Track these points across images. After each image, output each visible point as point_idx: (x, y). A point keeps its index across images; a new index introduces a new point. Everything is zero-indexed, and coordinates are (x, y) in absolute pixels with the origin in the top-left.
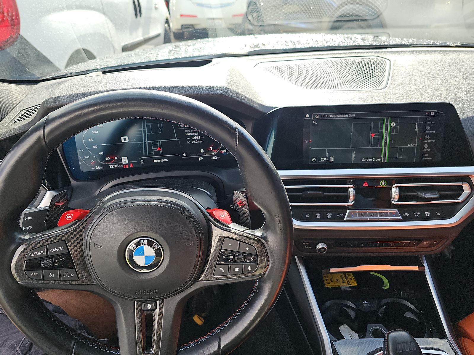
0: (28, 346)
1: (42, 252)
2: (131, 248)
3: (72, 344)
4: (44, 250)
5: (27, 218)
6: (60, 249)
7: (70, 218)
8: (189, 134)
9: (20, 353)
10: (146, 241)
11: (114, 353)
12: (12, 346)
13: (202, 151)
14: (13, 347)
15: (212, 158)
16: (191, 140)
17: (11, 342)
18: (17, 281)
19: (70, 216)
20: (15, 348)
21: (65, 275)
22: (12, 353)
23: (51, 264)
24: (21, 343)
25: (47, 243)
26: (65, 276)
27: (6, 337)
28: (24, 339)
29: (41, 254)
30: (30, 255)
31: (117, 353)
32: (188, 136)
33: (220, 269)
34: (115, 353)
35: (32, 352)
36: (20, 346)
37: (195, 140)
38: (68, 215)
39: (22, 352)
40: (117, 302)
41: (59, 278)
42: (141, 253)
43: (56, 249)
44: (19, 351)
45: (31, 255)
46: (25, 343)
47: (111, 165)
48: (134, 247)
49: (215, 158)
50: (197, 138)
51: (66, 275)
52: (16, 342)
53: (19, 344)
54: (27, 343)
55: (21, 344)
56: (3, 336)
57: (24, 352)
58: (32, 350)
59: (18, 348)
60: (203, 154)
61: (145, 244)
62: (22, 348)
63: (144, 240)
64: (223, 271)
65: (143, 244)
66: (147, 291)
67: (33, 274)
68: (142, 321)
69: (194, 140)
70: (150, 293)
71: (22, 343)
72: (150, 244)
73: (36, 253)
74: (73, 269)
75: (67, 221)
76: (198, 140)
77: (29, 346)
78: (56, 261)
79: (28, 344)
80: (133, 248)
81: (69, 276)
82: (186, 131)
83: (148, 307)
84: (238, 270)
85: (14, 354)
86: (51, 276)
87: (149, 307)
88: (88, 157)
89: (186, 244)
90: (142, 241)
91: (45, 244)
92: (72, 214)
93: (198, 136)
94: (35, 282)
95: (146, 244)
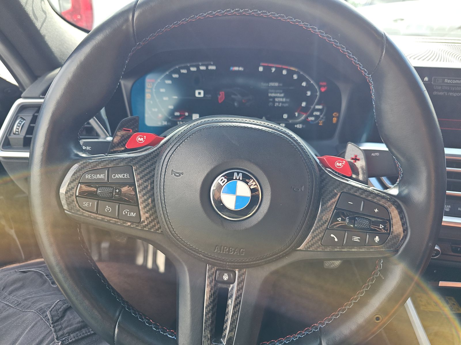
0: (60, 312)
1: (102, 176)
2: (219, 181)
3: (117, 314)
4: (105, 174)
5: (86, 148)
6: (124, 176)
7: (142, 141)
8: (273, 95)
9: (50, 320)
10: (241, 175)
11: (169, 336)
12: (41, 309)
13: (285, 116)
14: (42, 311)
15: (296, 126)
16: (274, 102)
17: (40, 304)
18: (64, 210)
19: (142, 139)
20: (45, 312)
21: (125, 212)
22: (40, 318)
23: (110, 193)
24: (53, 306)
25: (110, 166)
26: (124, 214)
27: (35, 299)
28: (58, 303)
29: (100, 178)
30: (86, 177)
31: (173, 337)
32: (271, 97)
33: (332, 235)
34: (171, 336)
35: (64, 321)
36: (51, 310)
37: (279, 102)
38: (139, 137)
39: (52, 318)
40: (184, 264)
41: (117, 215)
42: (233, 191)
43: (119, 175)
44: (49, 317)
45: (88, 177)
46: (58, 307)
47: (180, 121)
48: (224, 181)
49: (300, 126)
50: (281, 100)
51: (127, 213)
52: (46, 305)
53: (49, 308)
54: (60, 308)
55: (53, 308)
56: (32, 298)
57: (56, 318)
58: (65, 318)
59: (48, 313)
60: (286, 120)
61: (239, 179)
62: (53, 313)
63: (238, 173)
64: (336, 240)
65: (236, 179)
66: (232, 249)
67: (86, 204)
68: (213, 295)
69: (277, 102)
70: (234, 253)
71: (55, 306)
72: (246, 179)
73: (94, 176)
74: (136, 207)
75: (138, 144)
76: (283, 102)
77: (62, 313)
78: (117, 191)
79: (61, 310)
80: (223, 183)
81: (130, 214)
82: (270, 91)
83: (224, 277)
84: (359, 239)
85: (42, 319)
86: (107, 209)
87: (226, 277)
88: (156, 110)
89: (294, 189)
90: (235, 174)
91: (107, 166)
92: (145, 137)
93: (283, 97)
94: (87, 214)
95: (241, 179)
